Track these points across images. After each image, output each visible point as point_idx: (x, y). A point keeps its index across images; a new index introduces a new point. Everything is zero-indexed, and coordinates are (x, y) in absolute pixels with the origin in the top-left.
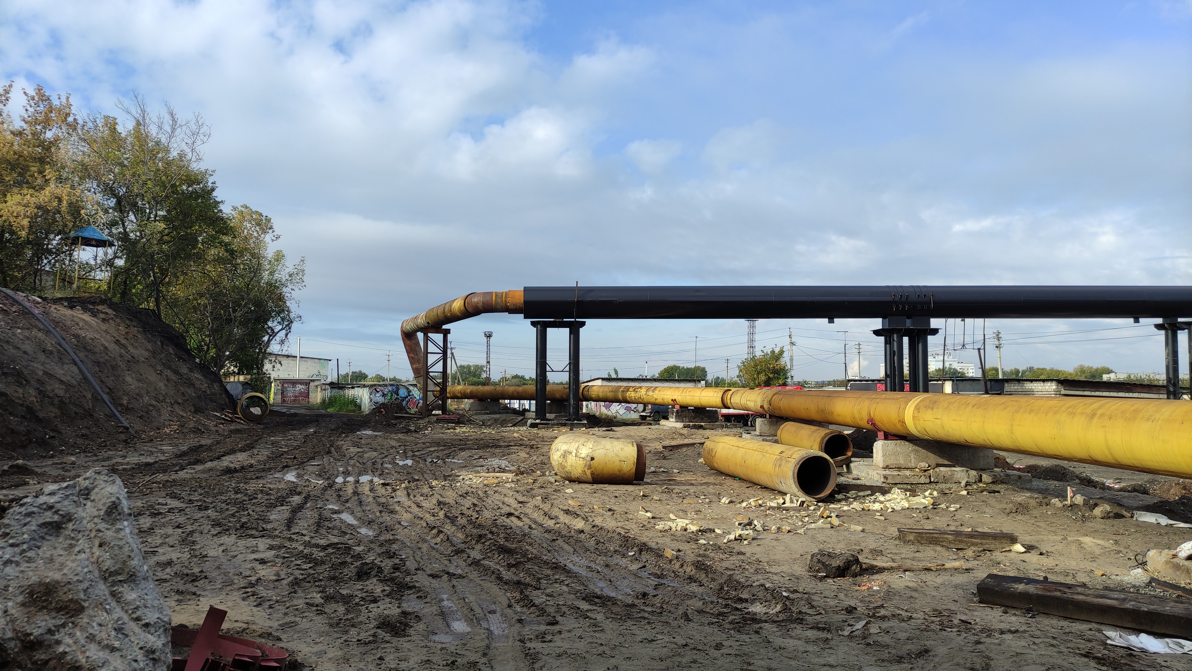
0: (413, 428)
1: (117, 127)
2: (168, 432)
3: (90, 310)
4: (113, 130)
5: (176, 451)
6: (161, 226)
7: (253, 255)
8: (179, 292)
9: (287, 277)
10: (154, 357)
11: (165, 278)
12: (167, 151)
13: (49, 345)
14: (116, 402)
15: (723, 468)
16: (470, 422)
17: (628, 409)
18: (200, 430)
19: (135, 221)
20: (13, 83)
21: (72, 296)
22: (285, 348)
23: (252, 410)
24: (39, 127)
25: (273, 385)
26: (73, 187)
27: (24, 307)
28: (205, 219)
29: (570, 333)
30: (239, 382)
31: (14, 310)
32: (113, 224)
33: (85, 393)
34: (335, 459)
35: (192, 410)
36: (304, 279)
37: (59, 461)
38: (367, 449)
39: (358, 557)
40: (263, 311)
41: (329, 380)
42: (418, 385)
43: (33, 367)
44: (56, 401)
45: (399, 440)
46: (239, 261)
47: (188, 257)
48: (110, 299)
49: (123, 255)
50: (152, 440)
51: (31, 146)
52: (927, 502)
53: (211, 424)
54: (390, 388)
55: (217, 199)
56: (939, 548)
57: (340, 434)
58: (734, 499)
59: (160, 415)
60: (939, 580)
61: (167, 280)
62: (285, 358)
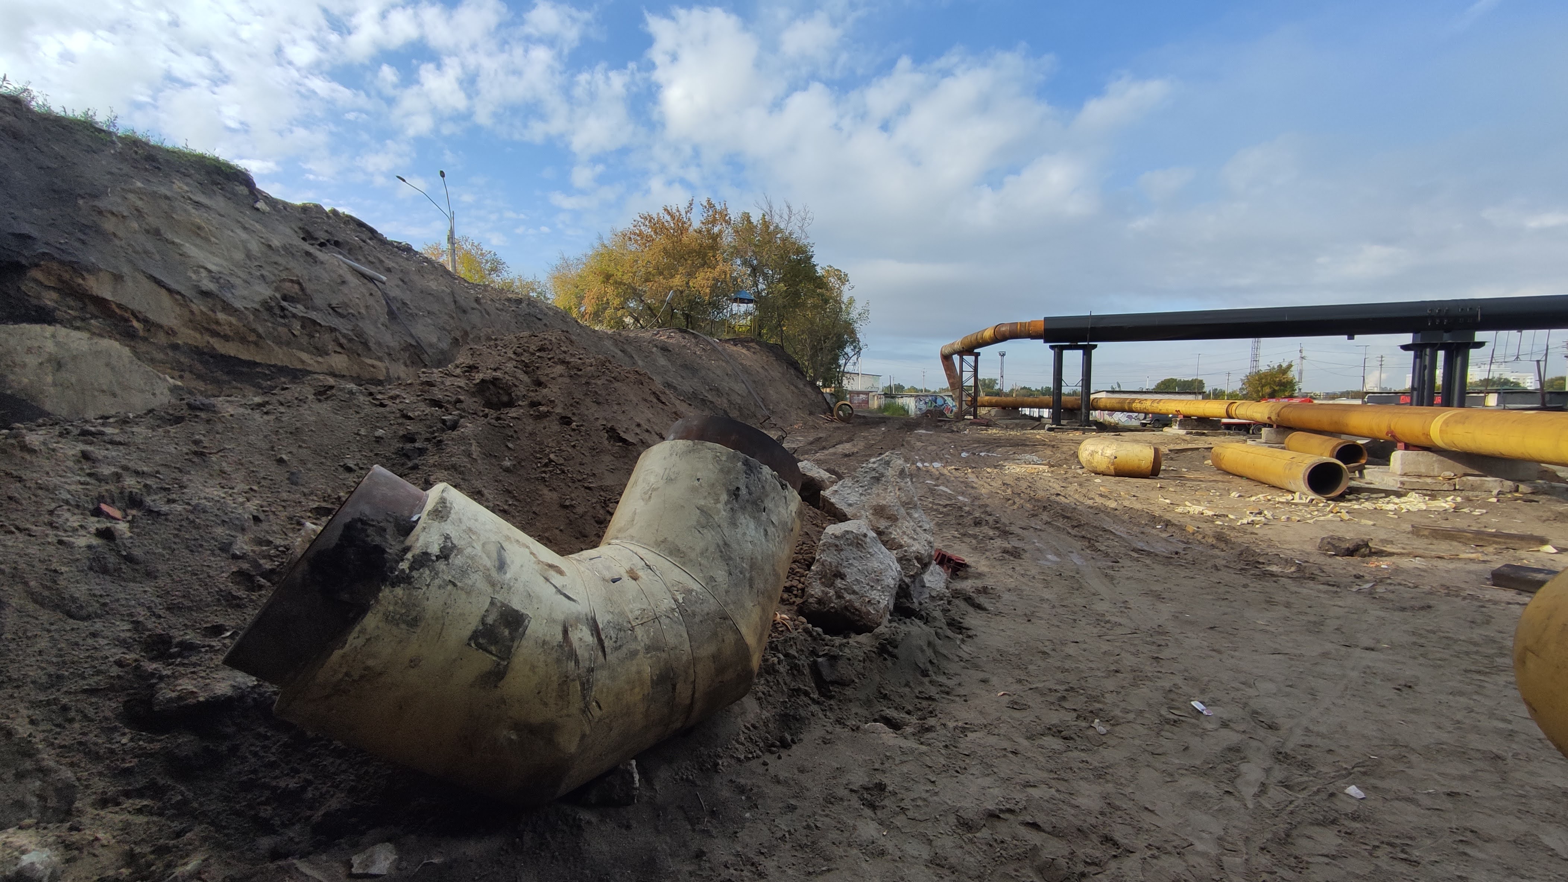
0: (955, 429)
1: (751, 218)
2: (797, 427)
4: (749, 221)
5: (806, 440)
8: (791, 330)
9: (857, 316)
10: (784, 377)
12: (784, 232)
13: (729, 370)
15: (1230, 470)
16: (995, 425)
17: (1130, 417)
18: (816, 427)
19: (763, 283)
20: (693, 199)
21: (733, 336)
22: (855, 368)
24: (709, 226)
25: (848, 394)
26: (731, 264)
27: (713, 345)
28: (807, 278)
29: (1084, 354)
31: (708, 348)
32: (752, 286)
35: (808, 413)
36: (869, 317)
38: (928, 443)
39: (969, 513)
40: (842, 341)
41: (882, 391)
42: (954, 396)
45: (948, 437)
46: (827, 306)
47: (796, 306)
48: (754, 337)
49: (758, 307)
51: (706, 238)
52: (1447, 506)
53: (822, 423)
54: (931, 398)
55: (814, 263)
56: (1455, 543)
57: (904, 431)
58: (1242, 494)
59: (791, 416)
60: (1451, 566)
62: (854, 375)
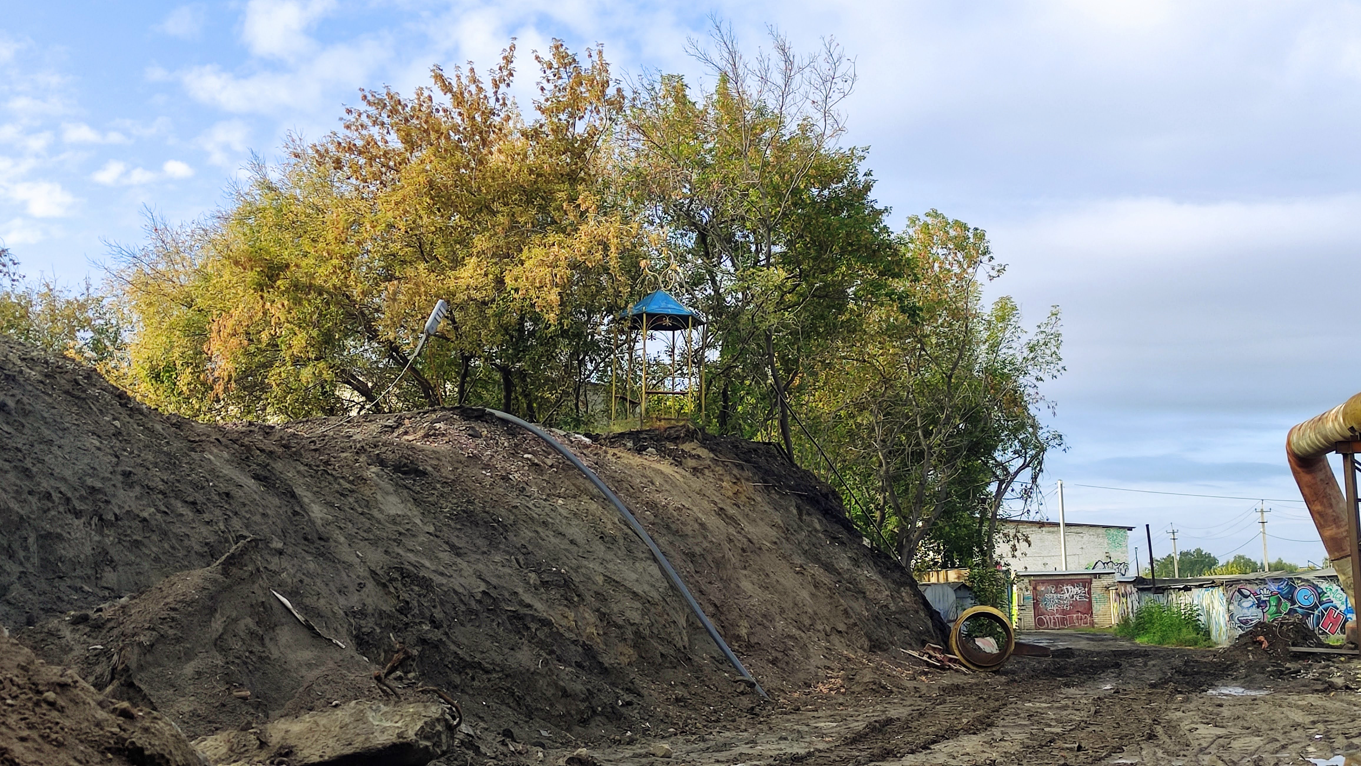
0: (1340, 681)
1: (687, 92)
2: (825, 691)
3: (670, 453)
4: (681, 99)
5: (843, 730)
6: (779, 274)
7: (955, 314)
8: (820, 405)
9: (1026, 352)
10: (787, 539)
11: (793, 379)
12: (779, 123)
13: (610, 526)
14: (727, 630)
18: (884, 687)
19: (732, 270)
20: (515, 42)
21: (638, 428)
22: (1034, 507)
23: (979, 642)
24: (563, 117)
25: (1015, 587)
26: (625, 220)
27: (564, 455)
28: (858, 250)
30: (947, 583)
31: (549, 462)
32: (696, 281)
33: (675, 617)
34: (1166, 752)
35: (865, 646)
36: (1062, 352)
37: (643, 751)
38: (1236, 731)
40: (983, 431)
41: (1132, 574)
42: (1341, 578)
43: (588, 568)
44: (629, 634)
45: (1309, 709)
46: (927, 329)
47: (832, 331)
48: (702, 429)
49: (717, 340)
50: (798, 709)
51: (554, 152)
53: (904, 674)
54: (1273, 587)
55: (877, 206)
57: (1172, 695)
59: (808, 657)
61: (797, 381)
62: (1035, 529)
